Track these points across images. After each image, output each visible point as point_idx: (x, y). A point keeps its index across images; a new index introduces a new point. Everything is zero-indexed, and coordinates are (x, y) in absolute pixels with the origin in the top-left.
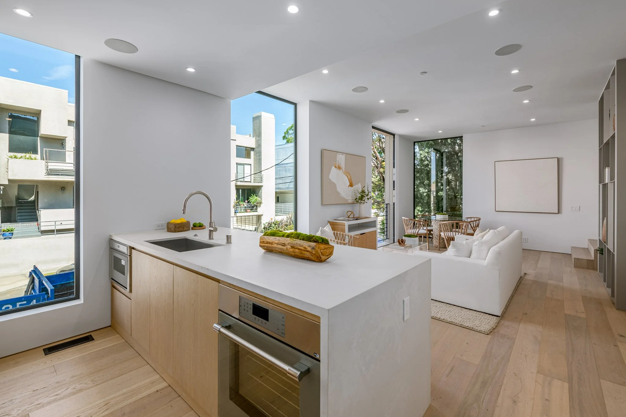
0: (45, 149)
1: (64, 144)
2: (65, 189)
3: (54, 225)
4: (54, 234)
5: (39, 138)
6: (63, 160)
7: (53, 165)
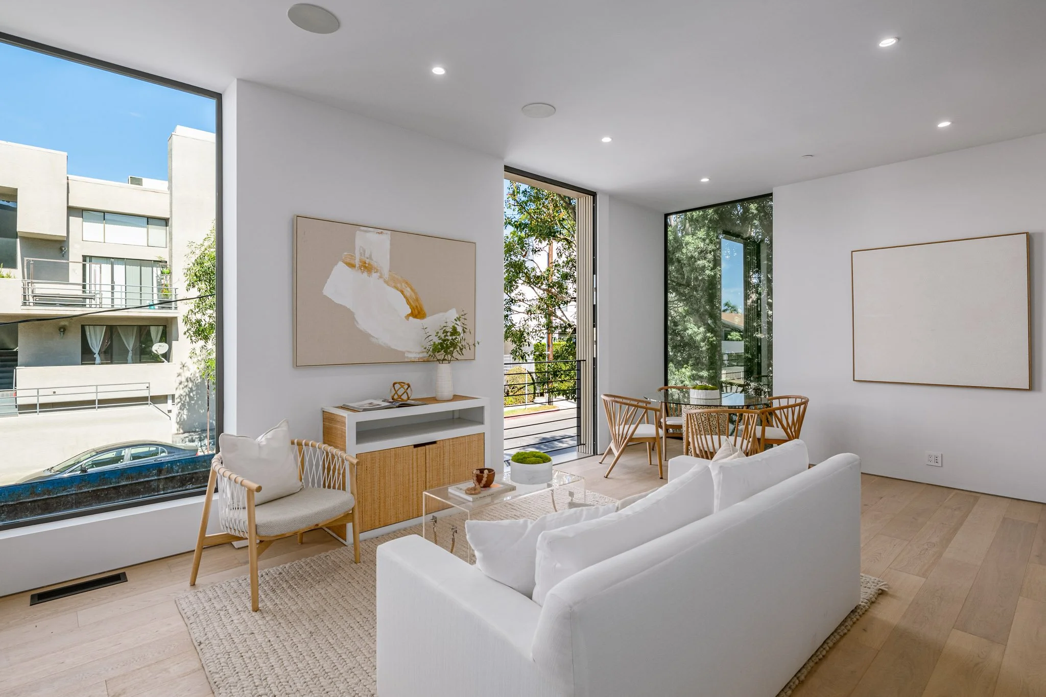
0: (27, 258)
1: (63, 249)
2: (66, 331)
3: (37, 395)
4: (36, 412)
5: (18, 240)
6: (64, 279)
7: (44, 288)
